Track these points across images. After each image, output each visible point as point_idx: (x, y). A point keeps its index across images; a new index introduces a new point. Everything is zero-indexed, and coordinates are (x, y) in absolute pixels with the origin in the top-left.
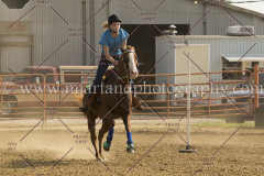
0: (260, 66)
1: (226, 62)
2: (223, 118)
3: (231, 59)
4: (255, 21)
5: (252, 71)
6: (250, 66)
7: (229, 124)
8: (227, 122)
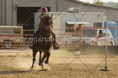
0: (83, 26)
1: (67, 24)
2: (66, 50)
3: (69, 23)
4: (81, 5)
5: (79, 28)
6: (78, 26)
7: (68, 53)
8: (68, 52)
